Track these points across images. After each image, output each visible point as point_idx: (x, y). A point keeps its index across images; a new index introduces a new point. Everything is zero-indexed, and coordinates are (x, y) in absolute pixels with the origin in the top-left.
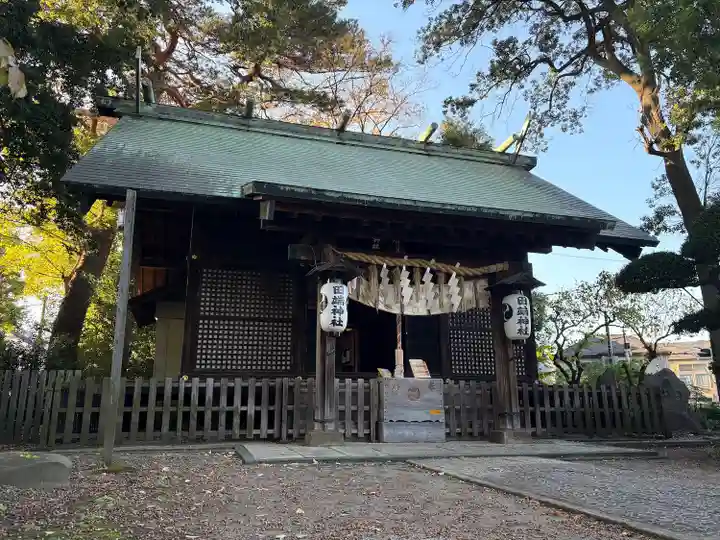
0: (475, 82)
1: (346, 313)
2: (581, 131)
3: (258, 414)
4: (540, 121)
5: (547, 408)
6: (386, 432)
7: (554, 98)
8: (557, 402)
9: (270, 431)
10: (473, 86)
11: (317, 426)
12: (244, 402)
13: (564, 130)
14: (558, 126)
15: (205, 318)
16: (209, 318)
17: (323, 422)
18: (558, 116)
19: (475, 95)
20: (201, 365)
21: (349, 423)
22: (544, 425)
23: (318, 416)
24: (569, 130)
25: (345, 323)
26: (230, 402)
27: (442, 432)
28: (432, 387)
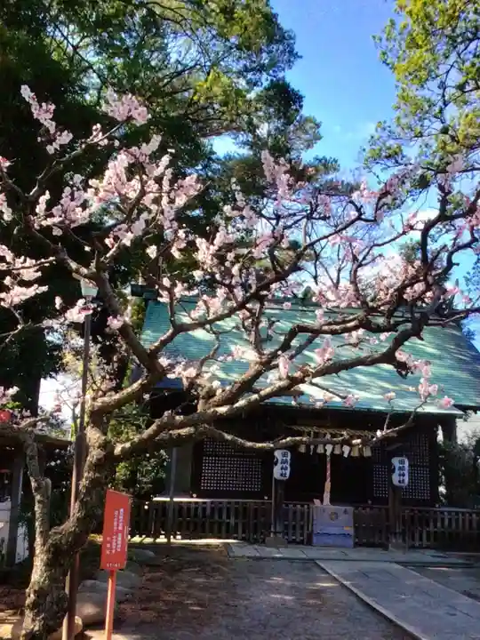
1: (289, 469)
3: (236, 524)
5: (431, 528)
6: (315, 539)
8: (439, 524)
9: (244, 535)
11: (272, 535)
12: (228, 517)
15: (206, 456)
17: (275, 533)
20: (204, 486)
21: (291, 531)
22: (428, 540)
23: (272, 529)
25: (288, 475)
26: (220, 517)
27: (351, 542)
28: (345, 512)
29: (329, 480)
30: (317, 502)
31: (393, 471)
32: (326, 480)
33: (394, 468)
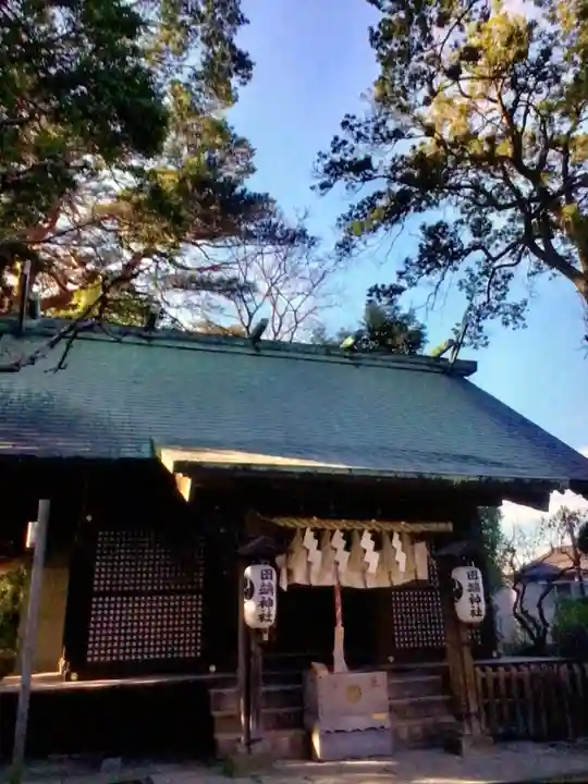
0: (403, 269)
1: (275, 605)
2: (525, 326)
4: (477, 315)
7: (492, 289)
10: (401, 274)
13: (506, 323)
14: (499, 319)
15: (99, 594)
16: (104, 594)
18: (498, 307)
19: (403, 283)
20: (93, 656)
24: (511, 325)
25: (273, 617)
28: (374, 681)
29: (340, 623)
30: (320, 670)
31: (459, 594)
32: (335, 625)
33: (461, 588)
